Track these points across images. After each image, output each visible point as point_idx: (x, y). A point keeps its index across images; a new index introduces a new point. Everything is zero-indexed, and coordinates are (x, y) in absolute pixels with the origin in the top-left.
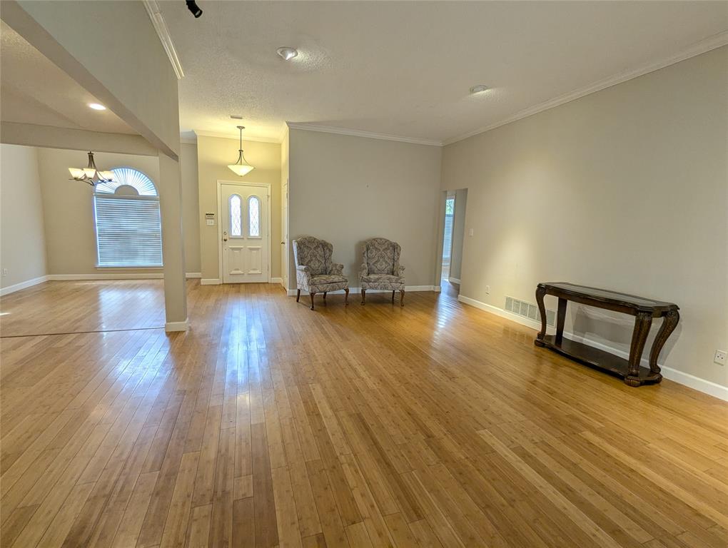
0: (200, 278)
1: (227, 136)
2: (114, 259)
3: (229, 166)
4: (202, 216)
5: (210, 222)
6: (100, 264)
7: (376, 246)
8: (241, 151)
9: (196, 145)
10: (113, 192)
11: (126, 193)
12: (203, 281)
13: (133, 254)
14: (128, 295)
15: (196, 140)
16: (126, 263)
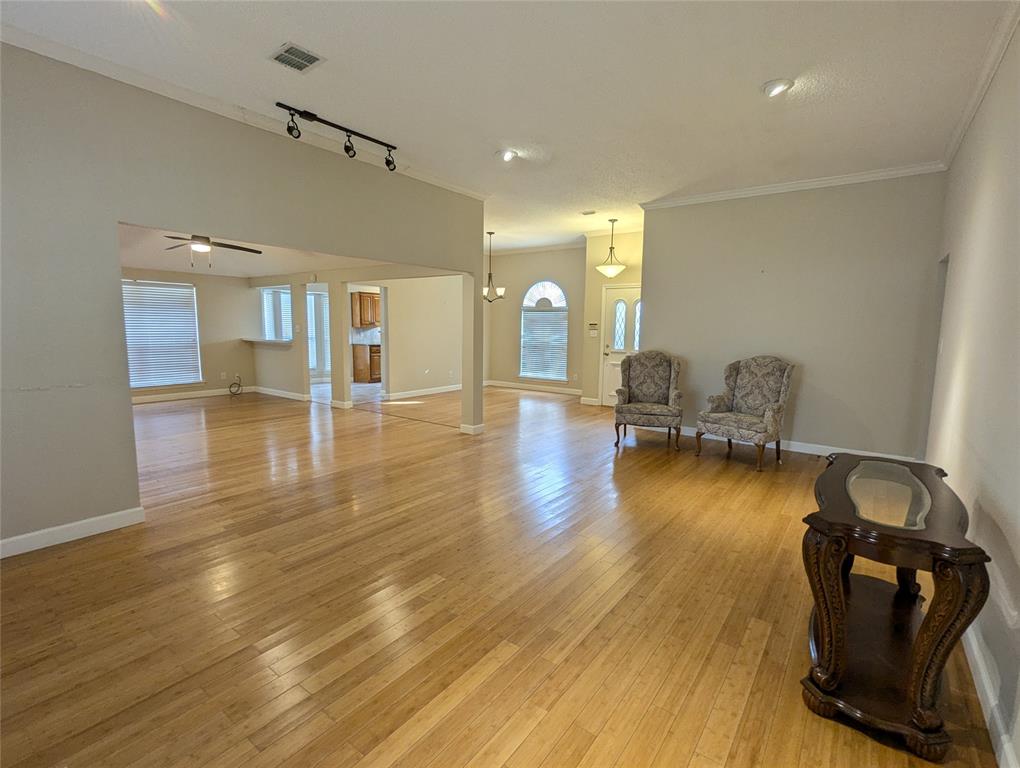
0: (580, 397)
1: (601, 234)
2: (532, 370)
3: (598, 268)
4: (586, 326)
5: (594, 333)
6: (522, 374)
7: (752, 369)
8: (612, 249)
9: (585, 249)
10: (534, 305)
11: (544, 305)
12: (584, 400)
13: (545, 367)
14: (539, 405)
15: (585, 242)
16: (540, 375)
